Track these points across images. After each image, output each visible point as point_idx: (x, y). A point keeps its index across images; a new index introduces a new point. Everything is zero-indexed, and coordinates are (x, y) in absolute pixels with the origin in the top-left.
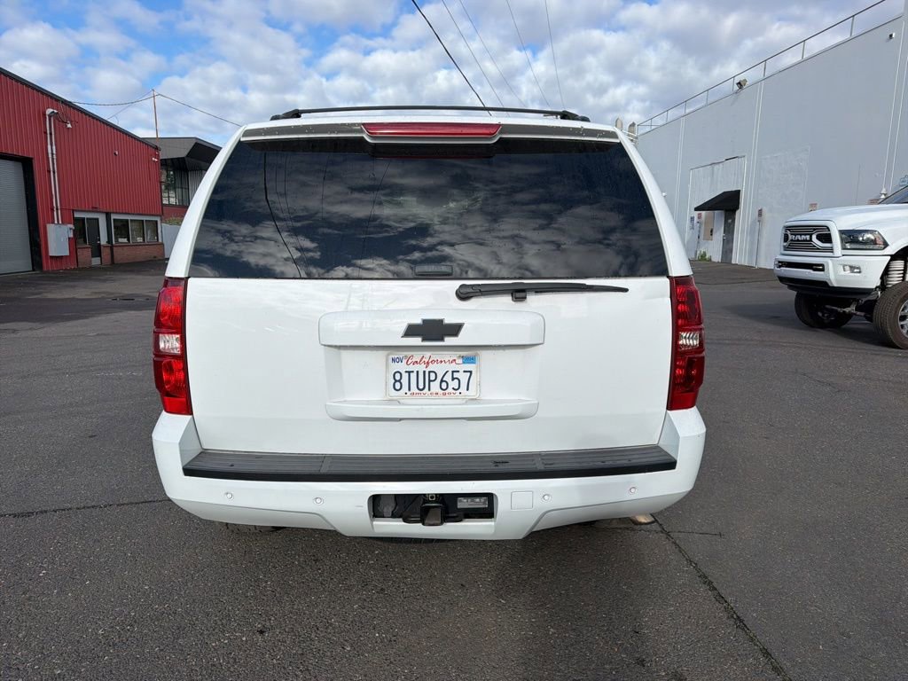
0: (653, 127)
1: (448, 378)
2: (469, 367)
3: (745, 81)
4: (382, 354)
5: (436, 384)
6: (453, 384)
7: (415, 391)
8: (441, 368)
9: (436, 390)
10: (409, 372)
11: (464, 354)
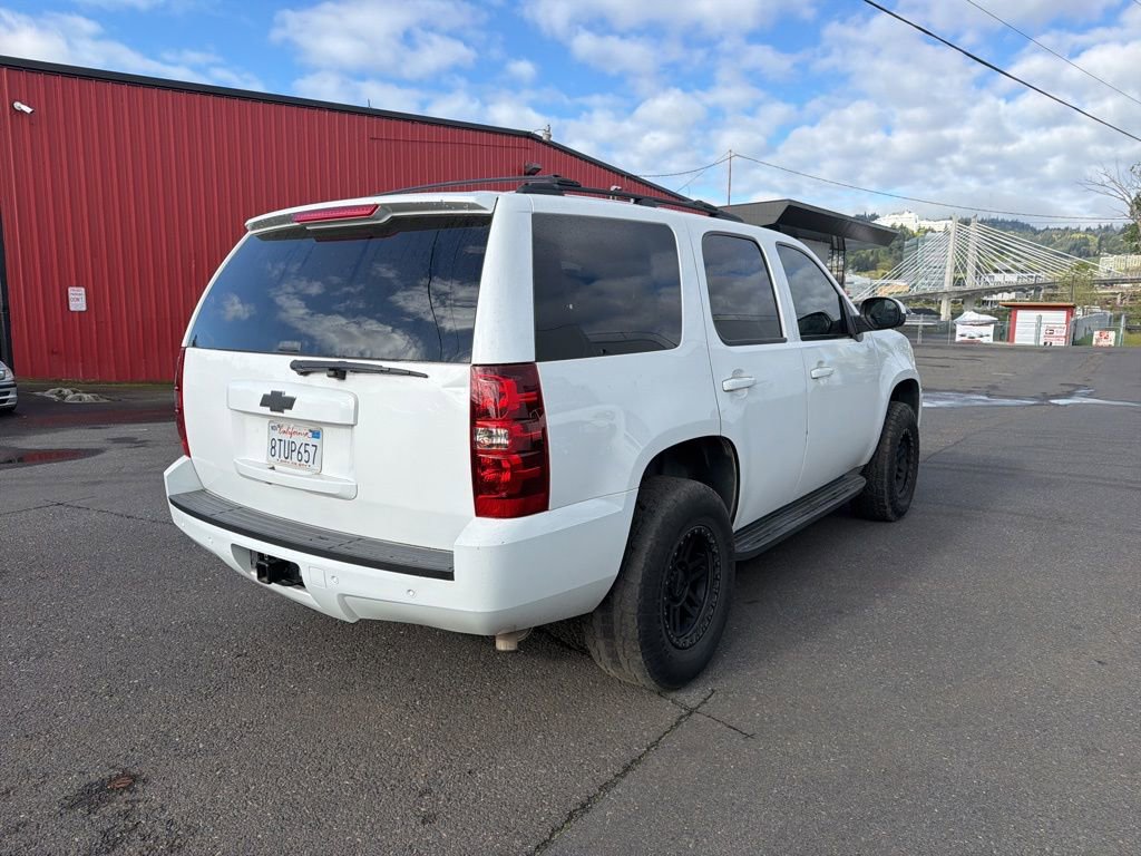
1: (302, 450)
2: (315, 441)
4: (268, 420)
5: (295, 454)
6: (305, 457)
7: (283, 458)
8: (299, 440)
9: (295, 460)
10: (280, 440)
11: (313, 428)
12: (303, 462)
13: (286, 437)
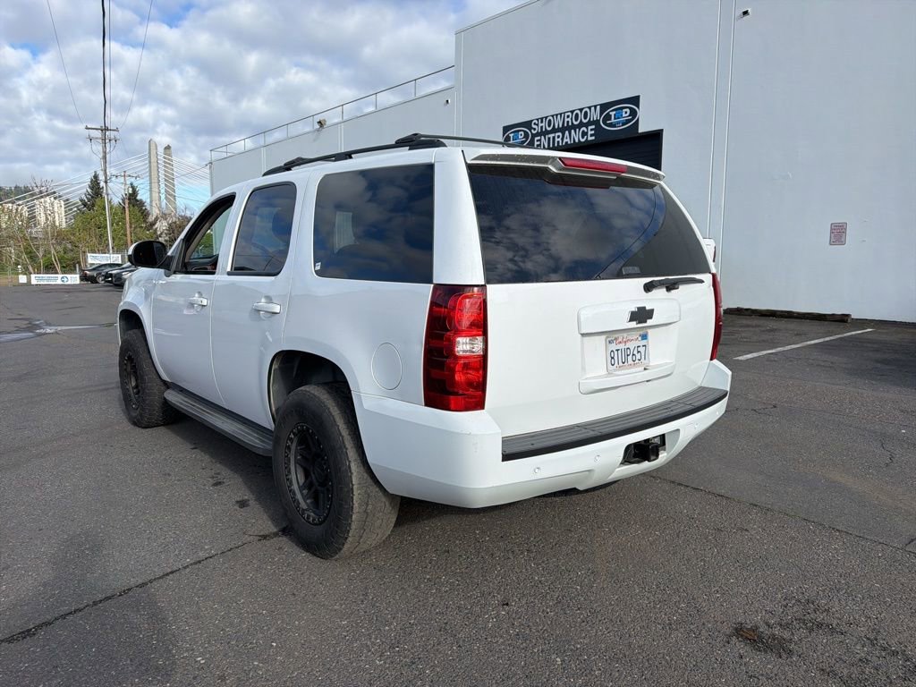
0: (229, 154)
1: (635, 352)
2: (644, 342)
3: (325, 121)
4: (603, 337)
5: (630, 358)
6: (638, 356)
7: (621, 364)
8: (631, 345)
9: (630, 361)
10: (617, 350)
11: (641, 333)
12: (637, 361)
13: (622, 346)
